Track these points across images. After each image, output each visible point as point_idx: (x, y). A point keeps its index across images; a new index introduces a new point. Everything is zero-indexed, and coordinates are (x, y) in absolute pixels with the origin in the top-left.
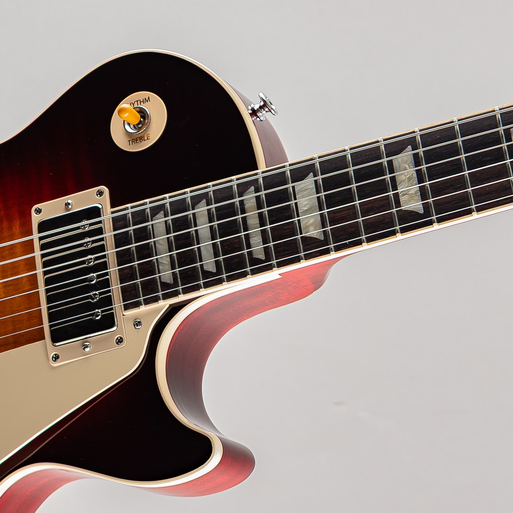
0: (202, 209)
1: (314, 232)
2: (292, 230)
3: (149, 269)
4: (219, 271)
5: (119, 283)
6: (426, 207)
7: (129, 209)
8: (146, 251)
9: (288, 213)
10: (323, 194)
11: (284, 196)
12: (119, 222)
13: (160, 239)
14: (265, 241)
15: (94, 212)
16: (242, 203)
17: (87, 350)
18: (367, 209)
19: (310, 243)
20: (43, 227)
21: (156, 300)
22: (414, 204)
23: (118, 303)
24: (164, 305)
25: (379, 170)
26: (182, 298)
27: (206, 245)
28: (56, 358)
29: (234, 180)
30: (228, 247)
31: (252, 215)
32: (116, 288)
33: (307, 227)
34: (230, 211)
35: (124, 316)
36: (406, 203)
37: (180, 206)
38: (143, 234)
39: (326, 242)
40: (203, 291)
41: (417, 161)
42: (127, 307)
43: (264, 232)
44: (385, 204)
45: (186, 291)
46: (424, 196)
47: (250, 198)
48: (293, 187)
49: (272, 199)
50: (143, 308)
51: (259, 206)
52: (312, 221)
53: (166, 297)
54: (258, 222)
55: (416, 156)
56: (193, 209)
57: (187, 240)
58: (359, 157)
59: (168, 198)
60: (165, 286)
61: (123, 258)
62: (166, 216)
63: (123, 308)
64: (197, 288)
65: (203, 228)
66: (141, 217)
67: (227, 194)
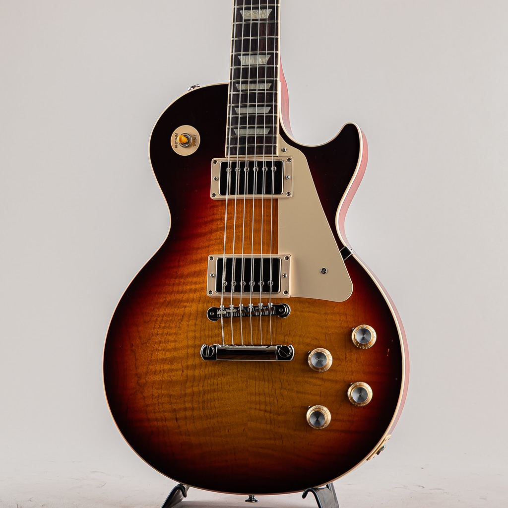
0: (240, 111)
1: (266, 58)
2: (262, 69)
3: (260, 139)
4: (271, 106)
5: (262, 155)
6: (270, 8)
7: (228, 146)
8: (251, 139)
9: (254, 70)
10: (250, 52)
11: (245, 70)
12: (233, 152)
13: (247, 132)
14: (263, 82)
15: (224, 165)
16: (242, 91)
17: (289, 177)
18: (263, 34)
19: (270, 62)
20: (223, 192)
21: (275, 138)
22: (267, 12)
23: (273, 158)
24: (278, 135)
25: (247, 26)
26: (278, 125)
27: (257, 110)
28: (289, 194)
29: (230, 93)
30: (261, 99)
31: (250, 87)
32: (264, 158)
33: (263, 62)
34: (244, 97)
35: (279, 155)
36: (265, 16)
37: (235, 121)
38: (243, 140)
39: (272, 54)
40: (278, 115)
41: (248, 9)
42: (275, 153)
43: (259, 82)
44: (263, 25)
45: (275, 123)
46: (265, 8)
47: (241, 87)
48: (243, 65)
49: (245, 76)
50: (277, 145)
51: (246, 82)
52: (260, 60)
53: (275, 133)
54: (253, 84)
55: (246, 9)
56: (238, 114)
57: (252, 119)
58: (238, 34)
59: (229, 126)
60: (270, 132)
61: (251, 151)
62: (237, 128)
63: (275, 155)
64: (276, 117)
65: (249, 111)
66: (234, 140)
67: (236, 97)
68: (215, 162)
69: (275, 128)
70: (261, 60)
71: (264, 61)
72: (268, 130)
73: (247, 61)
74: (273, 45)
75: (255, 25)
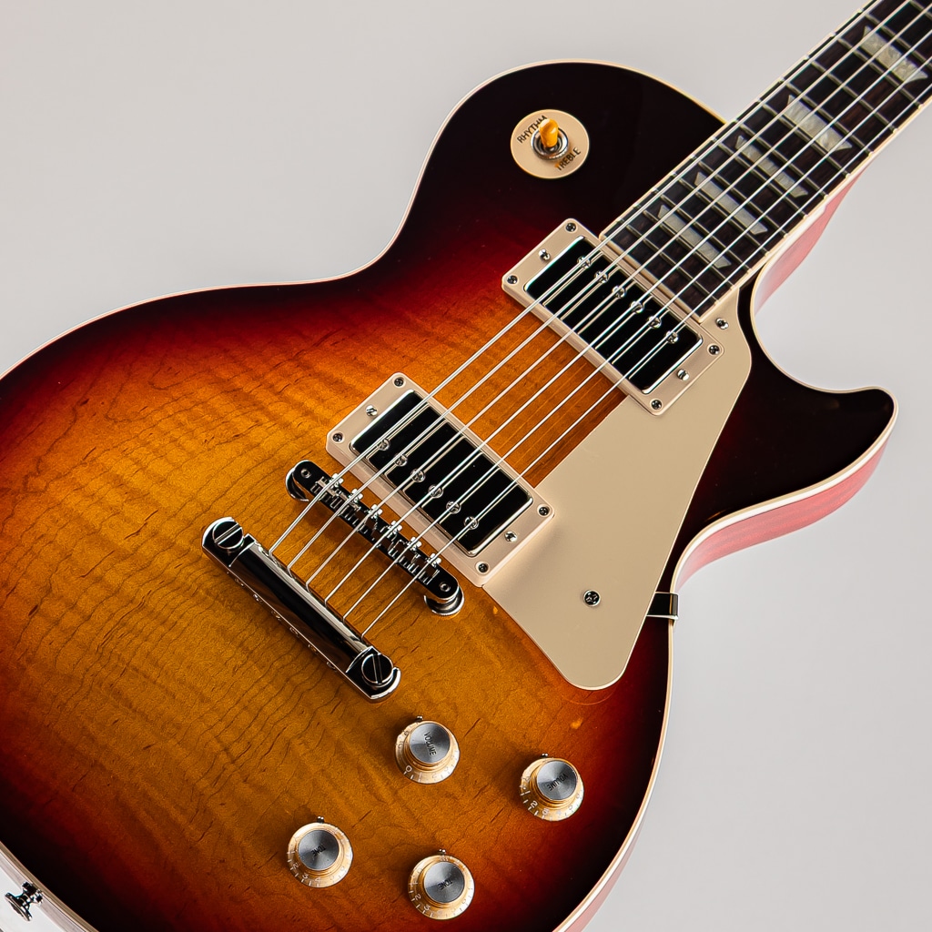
0: (703, 183)
1: (840, 144)
2: (815, 153)
3: (697, 263)
4: (771, 228)
5: (670, 293)
6: (927, 71)
7: (624, 220)
8: (679, 249)
9: (798, 140)
10: (818, 108)
11: (781, 128)
12: (624, 240)
13: (682, 232)
14: (795, 177)
15: (584, 247)
16: (741, 155)
17: (686, 378)
18: (873, 99)
19: (841, 156)
20: (536, 290)
21: (727, 288)
22: (915, 74)
23: (686, 318)
24: (735, 289)
25: (855, 61)
26: (751, 273)
27: (736, 212)
28: (657, 405)
29: (715, 140)
30: (764, 201)
31: (761, 161)
32: (671, 303)
33: (827, 144)
34: (736, 169)
35: (703, 323)
36: (906, 75)
37: (679, 192)
38: (662, 235)
39: (856, 148)
40: (768, 255)
41: (885, 36)
42: (700, 312)
43: (788, 170)
44: (887, 86)
45: (751, 264)
46: (918, 62)
47: (746, 148)
48: (783, 116)
49: (772, 136)
50: (719, 303)
51: (762, 149)
52: (826, 136)
53: (734, 280)
55: (880, 32)
56: (696, 187)
57: (715, 217)
58: (827, 59)
59: (658, 190)
60: (726, 271)
61: (658, 268)
62: (670, 207)
63: (696, 316)
64: (761, 254)
65: (720, 198)
66: (644, 222)
67: (719, 156)
68: (571, 227)
69: (743, 271)
70: (826, 139)
71: (831, 145)
72: (726, 263)
73: (799, 116)
74: (873, 133)
75: (871, 74)
